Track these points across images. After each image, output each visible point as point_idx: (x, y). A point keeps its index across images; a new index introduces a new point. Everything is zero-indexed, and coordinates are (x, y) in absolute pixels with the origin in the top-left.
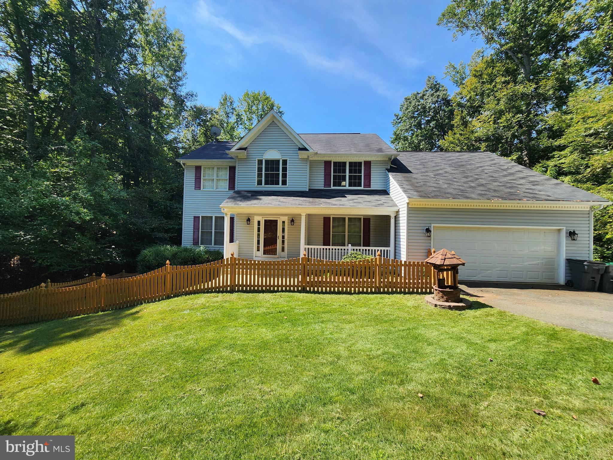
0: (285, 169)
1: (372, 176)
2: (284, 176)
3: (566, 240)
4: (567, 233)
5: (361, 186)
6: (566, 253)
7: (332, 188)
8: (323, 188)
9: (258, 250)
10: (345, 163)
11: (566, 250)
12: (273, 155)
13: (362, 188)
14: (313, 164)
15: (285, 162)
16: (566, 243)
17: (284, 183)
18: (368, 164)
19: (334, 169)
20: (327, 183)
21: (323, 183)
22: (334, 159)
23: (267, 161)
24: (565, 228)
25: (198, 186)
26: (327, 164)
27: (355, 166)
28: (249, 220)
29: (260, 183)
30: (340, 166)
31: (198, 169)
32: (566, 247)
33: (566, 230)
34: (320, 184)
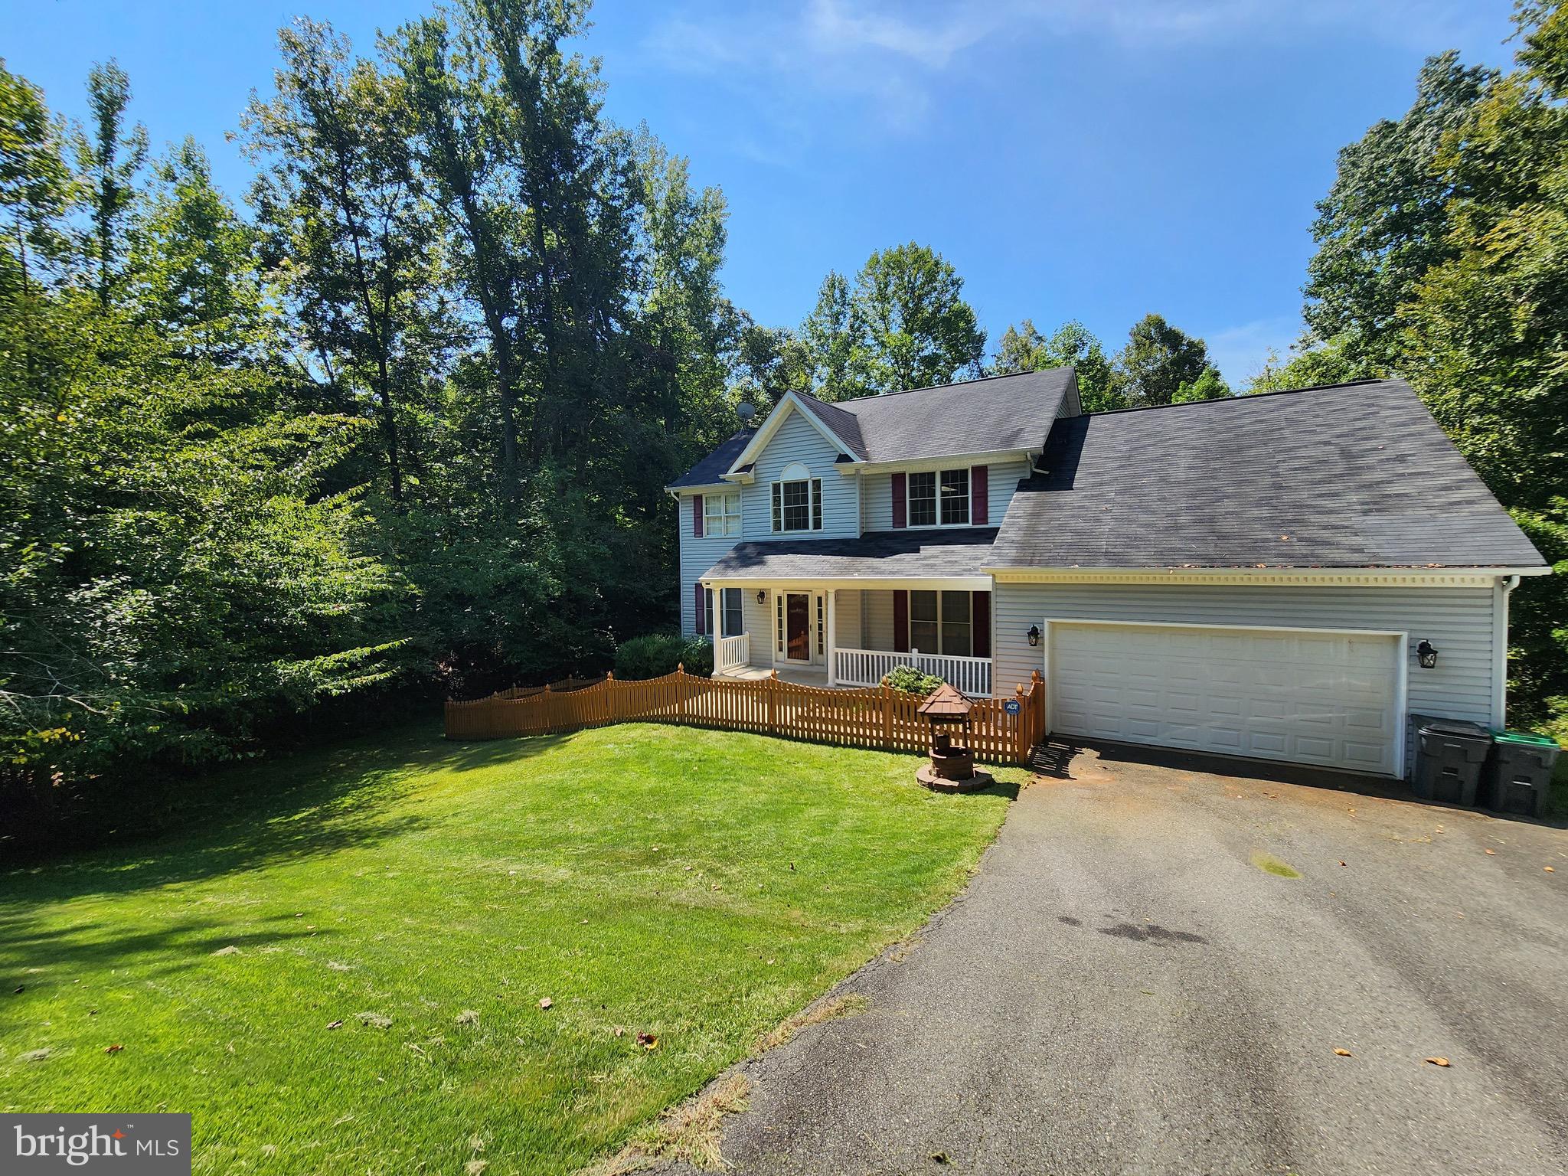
0: (817, 499)
1: (989, 499)
2: (817, 511)
3: (1410, 665)
4: (1410, 647)
5: (967, 522)
6: (1409, 699)
7: (909, 527)
8: (891, 529)
9: (781, 649)
10: (933, 474)
11: (1409, 691)
12: (795, 473)
13: (969, 525)
14: (867, 483)
15: (817, 484)
16: (1410, 673)
17: (817, 525)
18: (981, 472)
19: (911, 489)
20: (898, 518)
21: (891, 519)
22: (909, 470)
23: (787, 486)
24: (1405, 635)
25: (698, 532)
26: (898, 479)
27: (955, 479)
28: (762, 595)
29: (777, 527)
30: (923, 481)
31: (698, 499)
32: (1409, 682)
33: (1410, 639)
34: (884, 522)
